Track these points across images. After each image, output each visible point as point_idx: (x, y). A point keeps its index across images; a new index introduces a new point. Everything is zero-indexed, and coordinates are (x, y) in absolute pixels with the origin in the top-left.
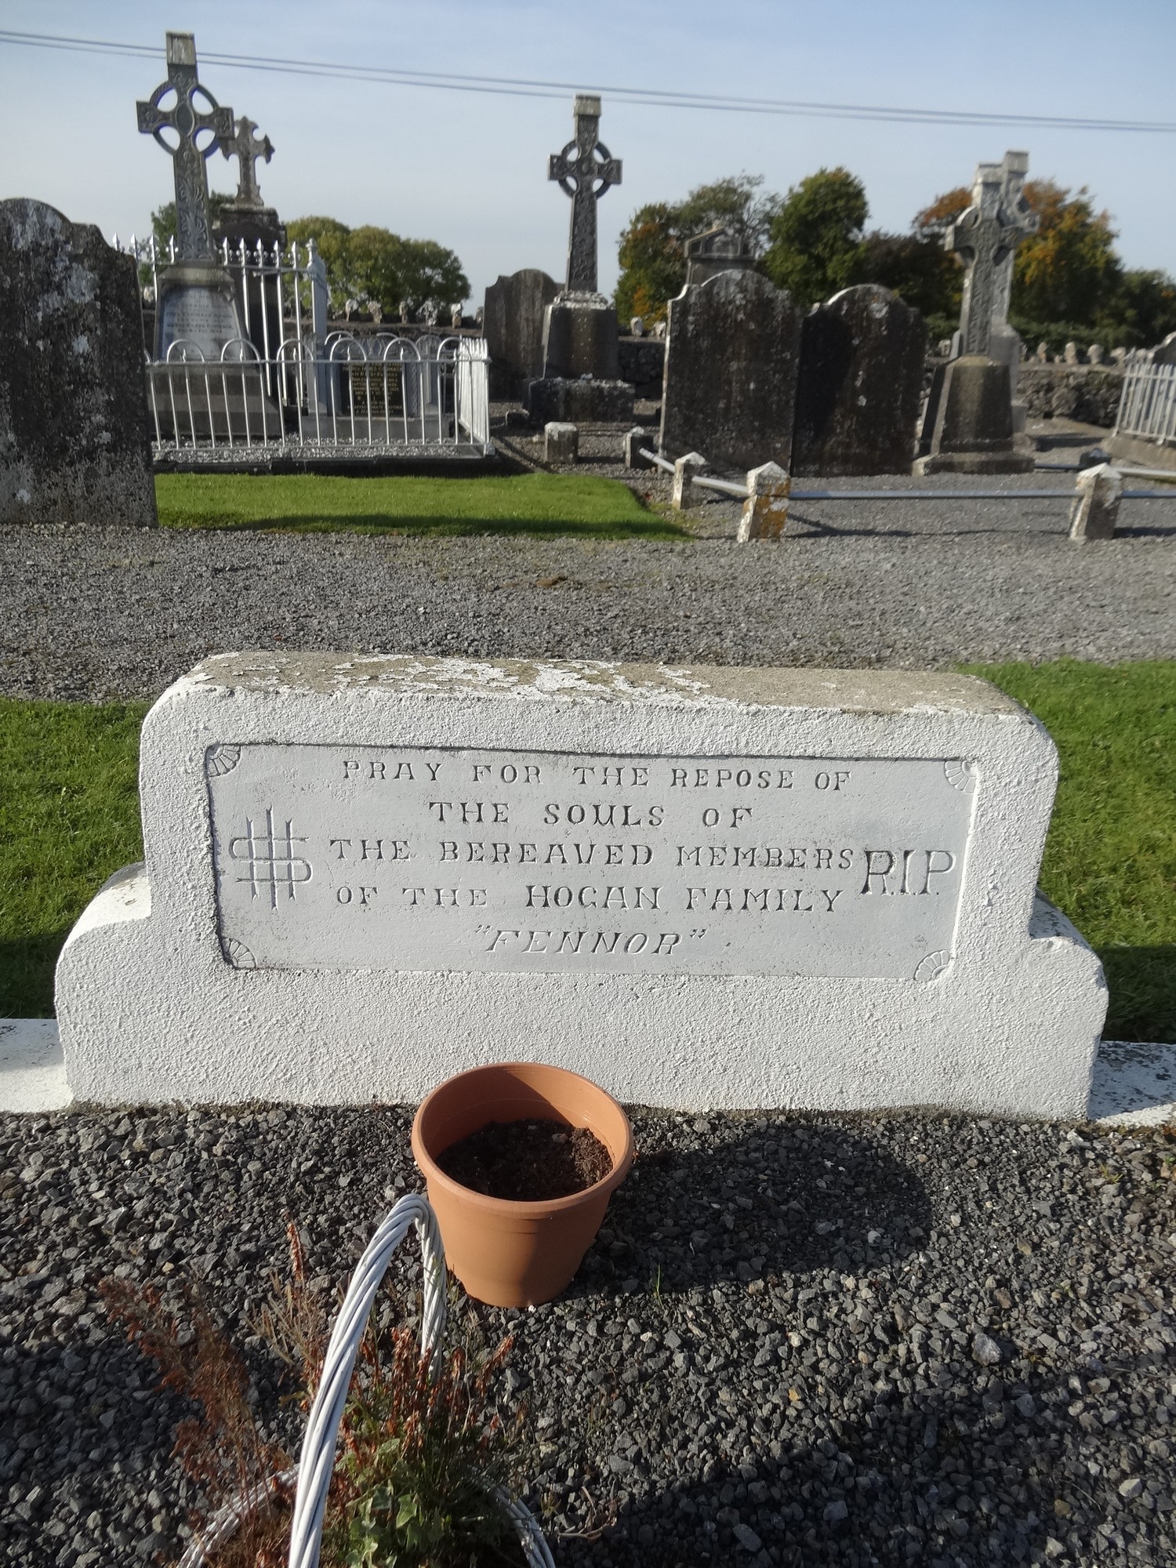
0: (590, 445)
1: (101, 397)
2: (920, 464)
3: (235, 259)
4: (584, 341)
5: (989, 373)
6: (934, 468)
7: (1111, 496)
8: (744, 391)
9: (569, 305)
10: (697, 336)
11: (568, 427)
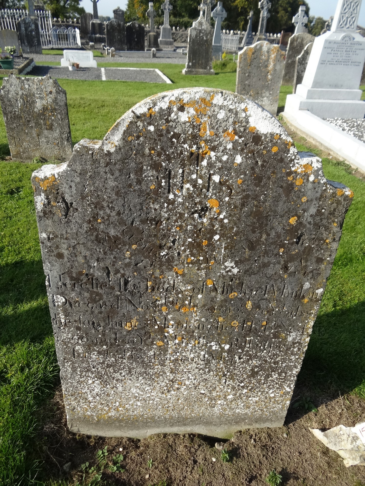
0: (96, 47)
1: (36, 39)
2: (146, 49)
3: (37, 14)
4: (97, 28)
5: (154, 35)
6: (147, 50)
7: (155, 53)
8: (118, 38)
9: (94, 22)
10: (110, 29)
11: (93, 43)
